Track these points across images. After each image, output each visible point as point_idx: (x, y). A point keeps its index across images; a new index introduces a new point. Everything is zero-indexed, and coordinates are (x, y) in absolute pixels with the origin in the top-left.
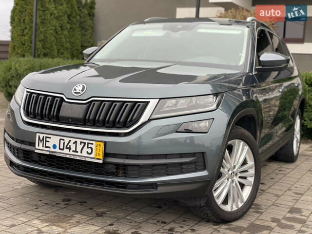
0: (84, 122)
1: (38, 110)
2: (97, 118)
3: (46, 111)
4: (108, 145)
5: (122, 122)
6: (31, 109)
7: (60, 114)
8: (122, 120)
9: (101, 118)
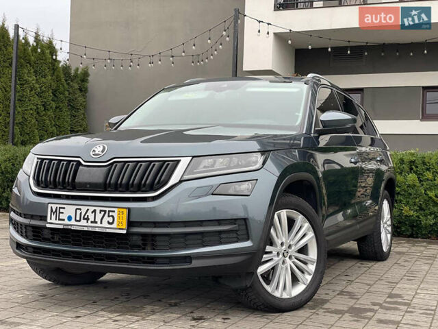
0: (105, 187)
1: (50, 178)
2: (119, 182)
3: (60, 178)
4: (132, 212)
5: (149, 184)
6: (42, 177)
7: (76, 180)
8: (148, 182)
9: (124, 182)
